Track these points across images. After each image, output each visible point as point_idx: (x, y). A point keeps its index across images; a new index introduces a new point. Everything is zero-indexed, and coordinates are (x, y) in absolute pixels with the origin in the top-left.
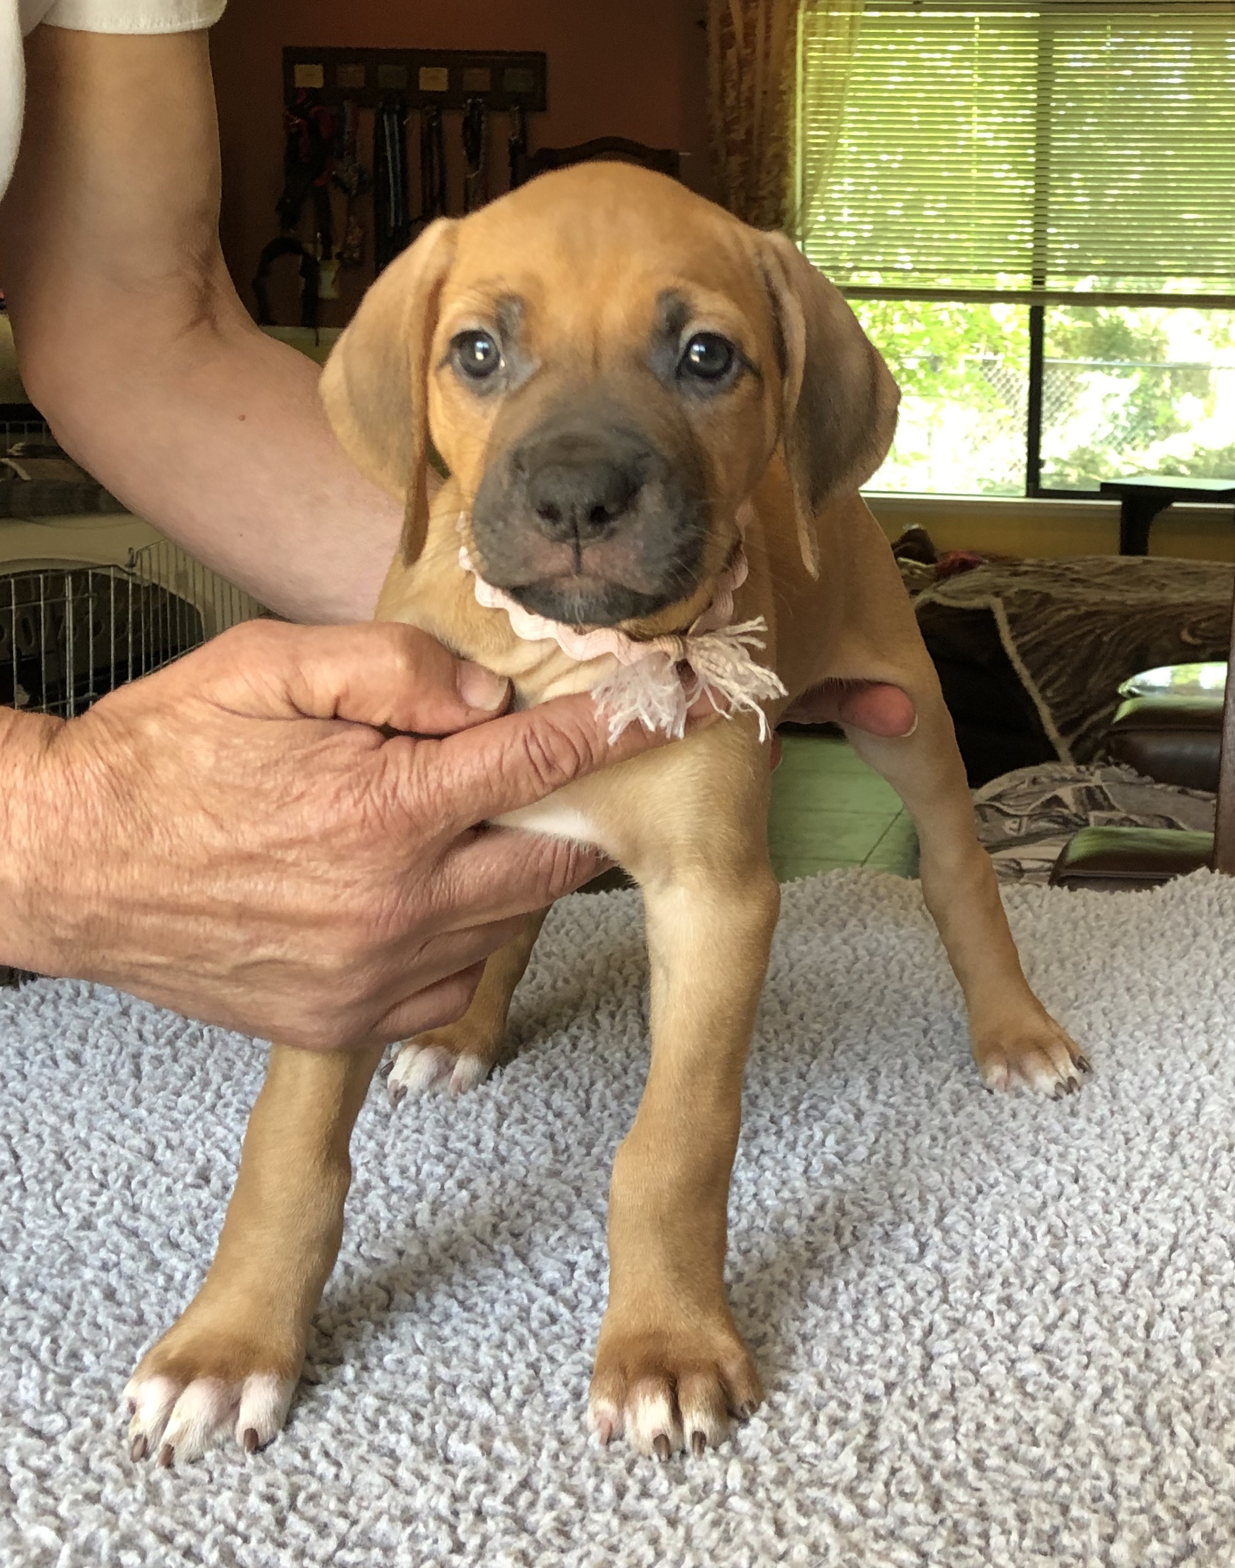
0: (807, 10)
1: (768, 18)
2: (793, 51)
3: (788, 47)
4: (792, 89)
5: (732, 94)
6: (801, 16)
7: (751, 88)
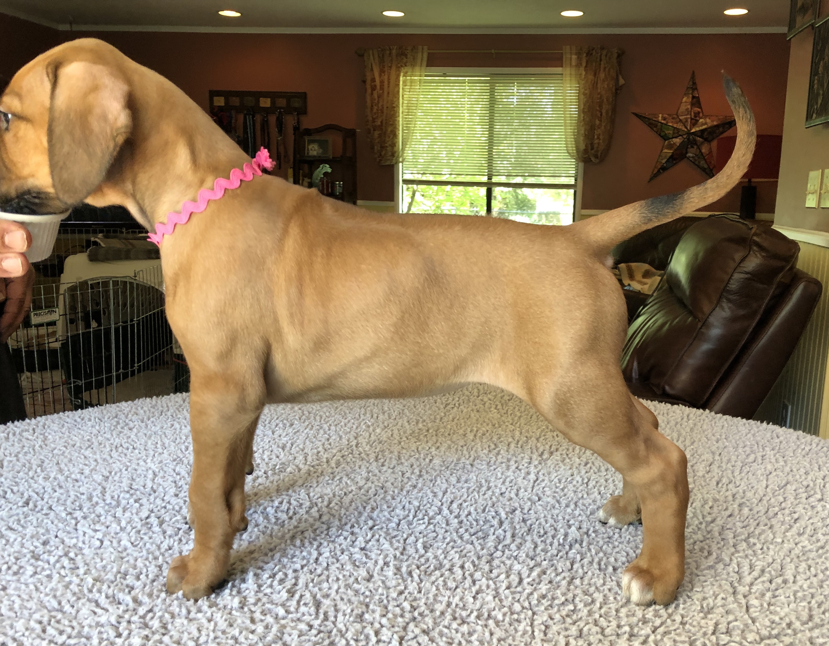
0: (404, 76)
1: (389, 79)
2: (398, 92)
3: (396, 90)
4: (398, 106)
5: (375, 108)
6: (401, 79)
7: (382, 106)
